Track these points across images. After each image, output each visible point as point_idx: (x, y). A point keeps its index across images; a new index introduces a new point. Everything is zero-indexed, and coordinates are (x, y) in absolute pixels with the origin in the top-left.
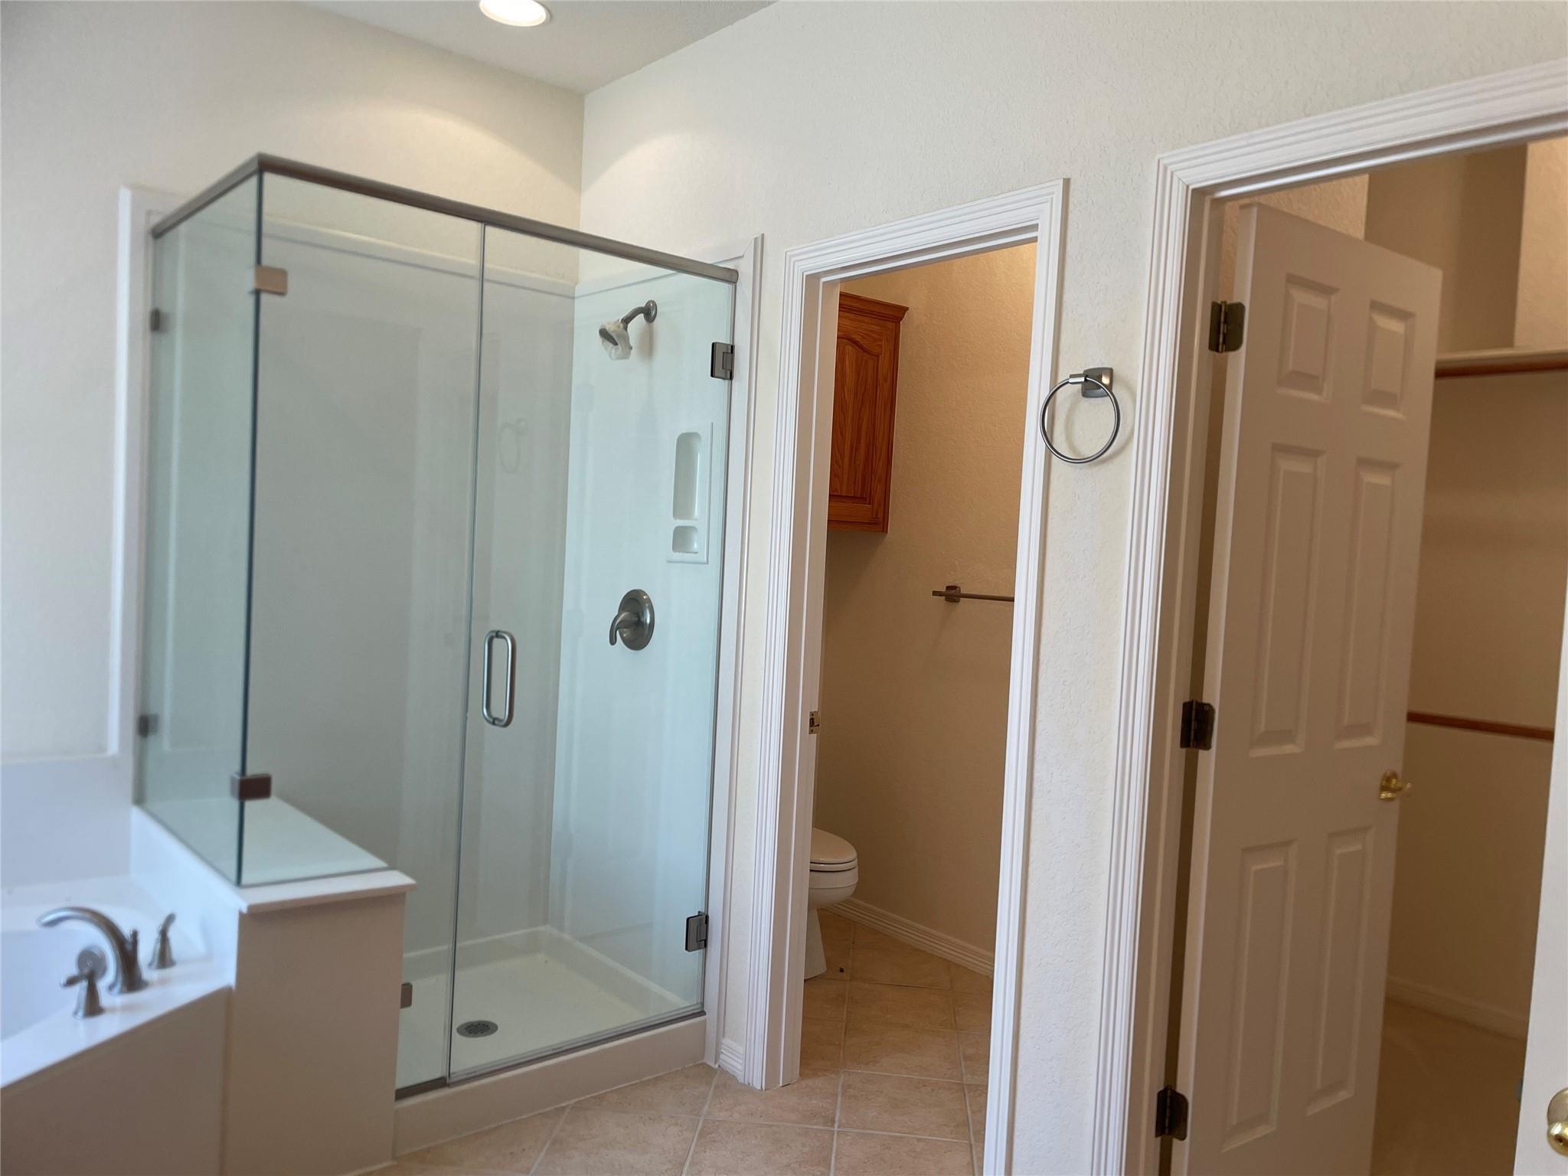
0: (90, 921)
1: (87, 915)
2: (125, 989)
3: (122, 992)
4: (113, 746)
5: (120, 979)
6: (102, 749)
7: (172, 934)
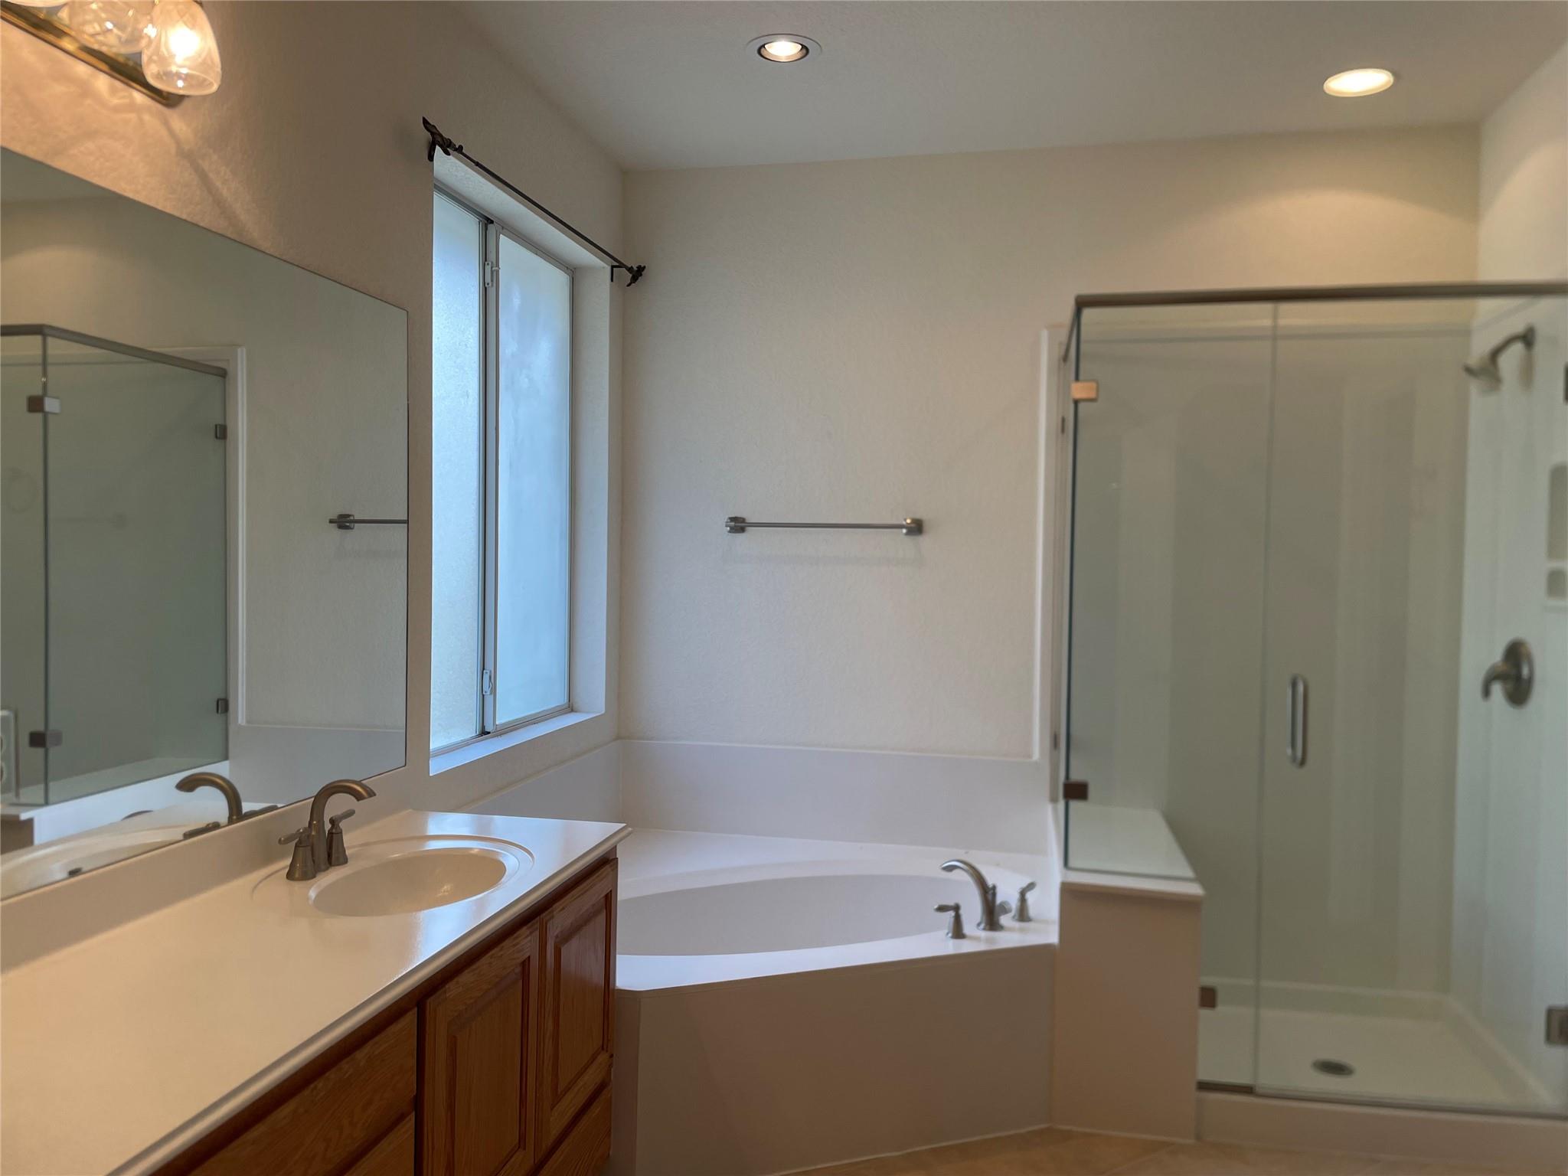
0: (972, 875)
1: (971, 871)
2: (988, 927)
3: (984, 929)
4: (1036, 755)
5: (984, 921)
6: (1030, 756)
7: (1029, 896)
